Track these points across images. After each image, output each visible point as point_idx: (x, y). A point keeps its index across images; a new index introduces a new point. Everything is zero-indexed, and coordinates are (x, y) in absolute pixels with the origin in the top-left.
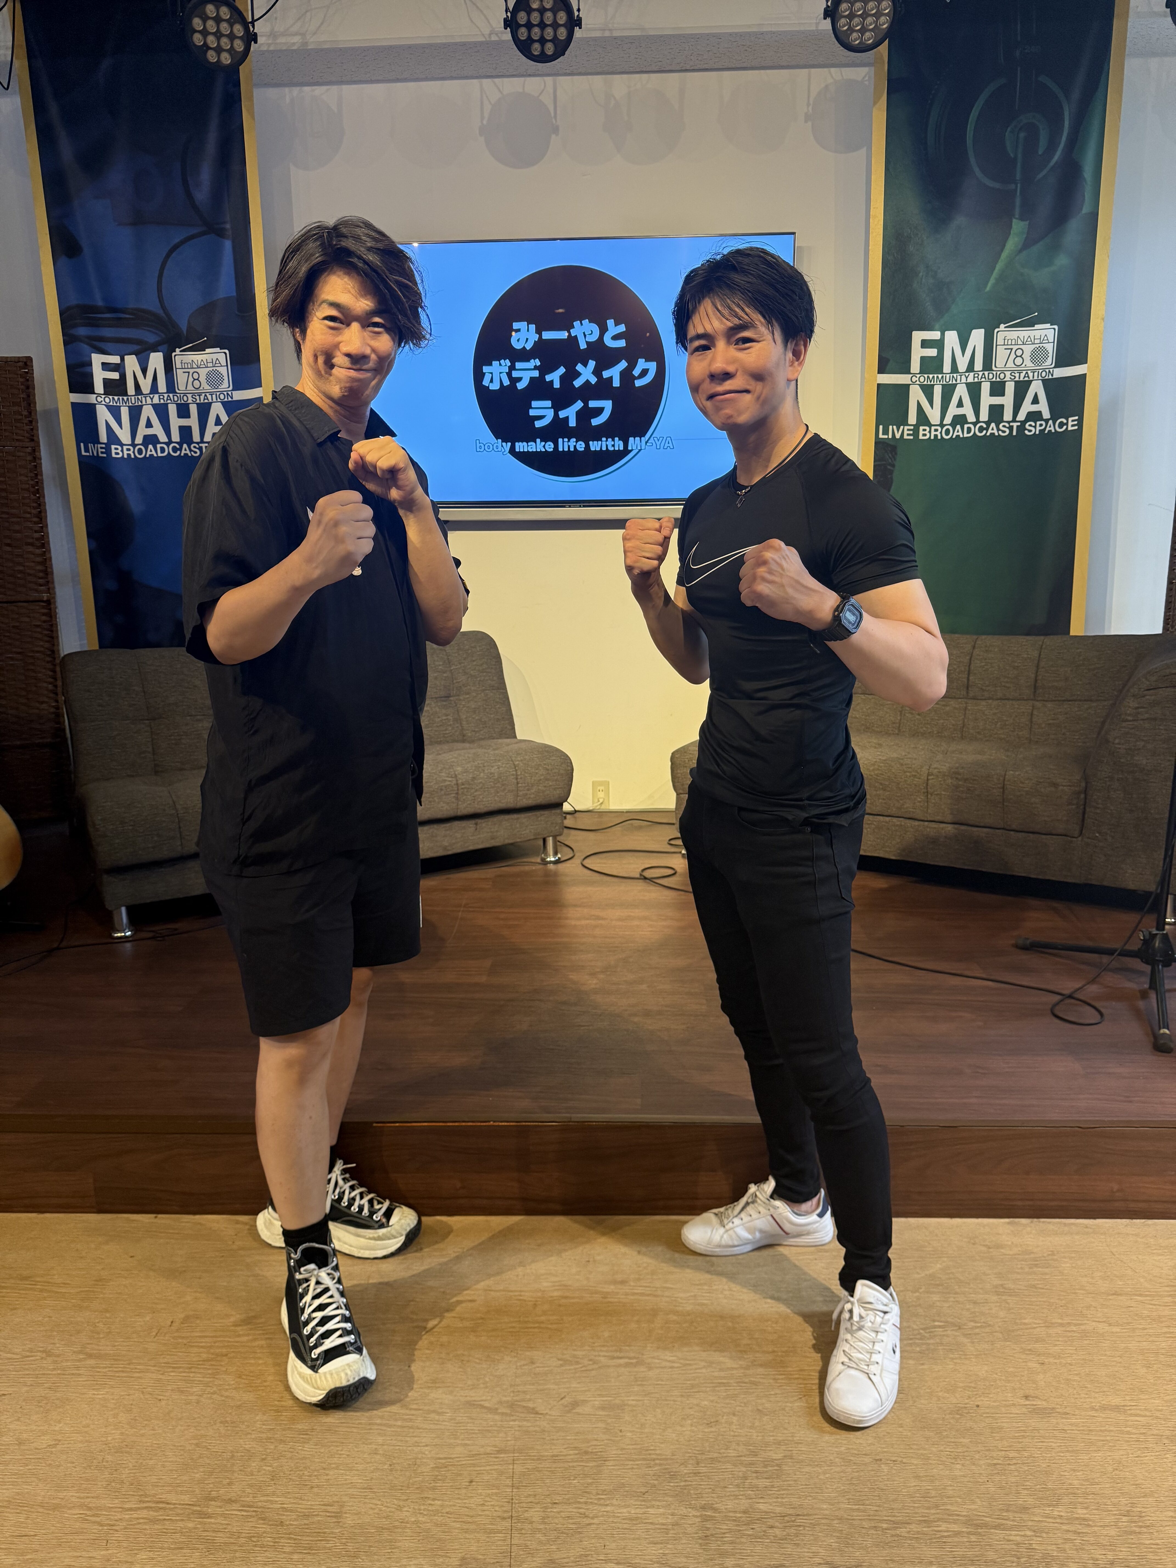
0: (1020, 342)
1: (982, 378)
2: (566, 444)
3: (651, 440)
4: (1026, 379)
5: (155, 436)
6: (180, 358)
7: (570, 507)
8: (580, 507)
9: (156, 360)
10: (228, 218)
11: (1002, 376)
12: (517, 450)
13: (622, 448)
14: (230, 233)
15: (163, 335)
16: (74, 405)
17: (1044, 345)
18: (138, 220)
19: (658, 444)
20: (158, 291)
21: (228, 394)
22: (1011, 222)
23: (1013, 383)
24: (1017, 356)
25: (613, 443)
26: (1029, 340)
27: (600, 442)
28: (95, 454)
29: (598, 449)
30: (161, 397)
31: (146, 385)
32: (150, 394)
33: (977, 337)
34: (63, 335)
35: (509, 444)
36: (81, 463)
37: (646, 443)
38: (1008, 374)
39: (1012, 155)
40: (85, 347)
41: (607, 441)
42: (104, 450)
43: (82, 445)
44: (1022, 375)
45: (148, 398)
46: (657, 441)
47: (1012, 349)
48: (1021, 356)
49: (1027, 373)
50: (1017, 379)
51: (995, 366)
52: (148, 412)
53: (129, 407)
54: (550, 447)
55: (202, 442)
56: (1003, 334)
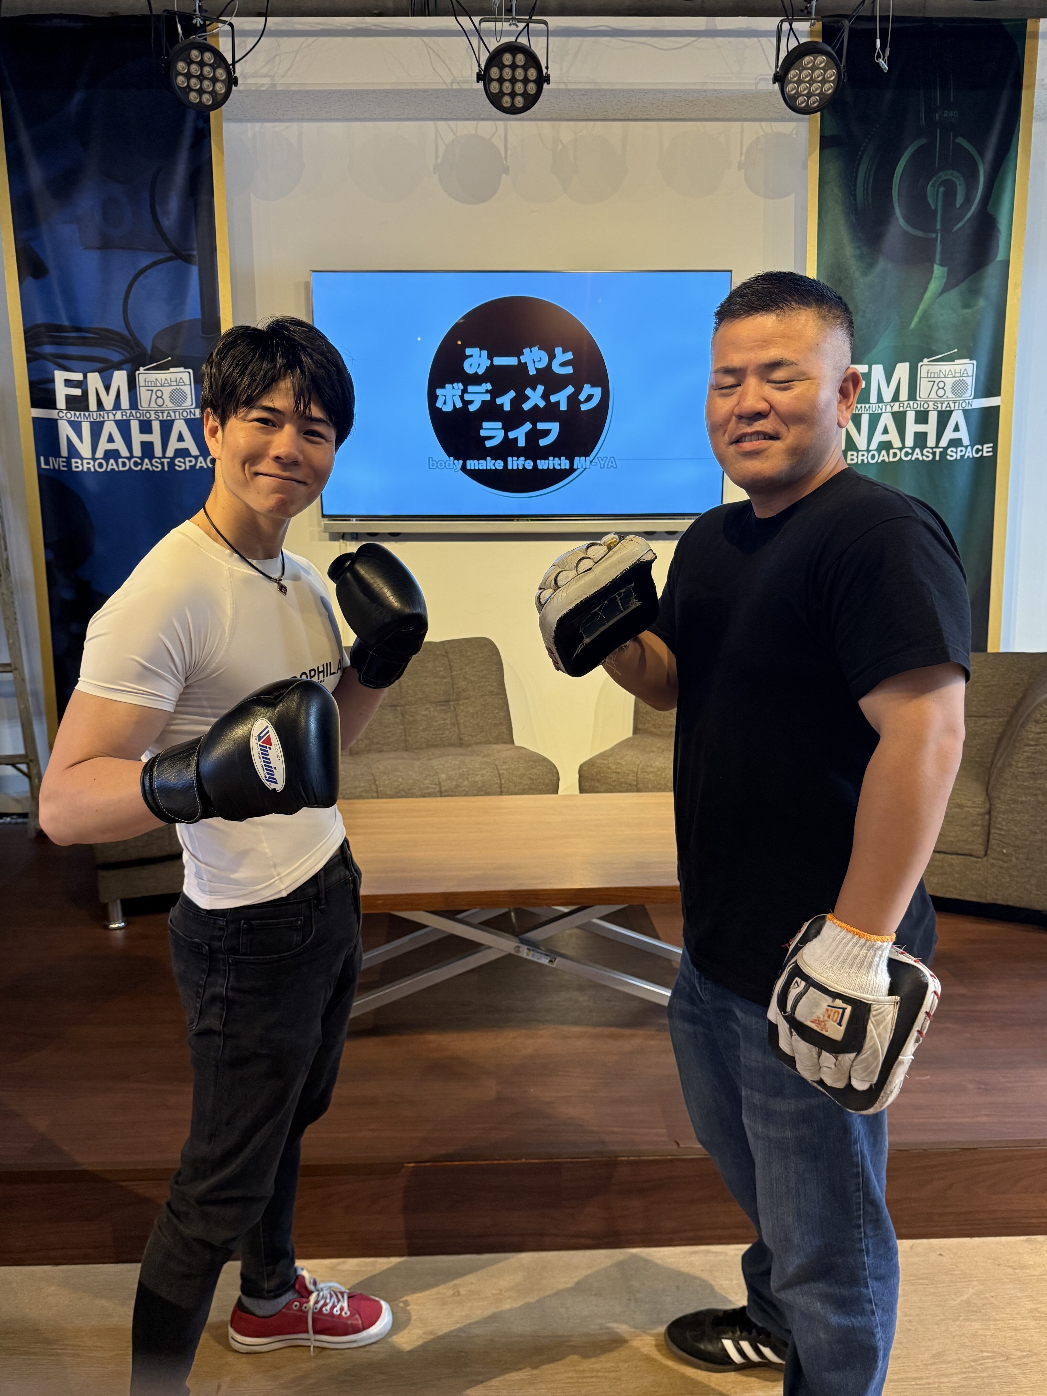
0: (942, 376)
1: (907, 407)
2: (515, 463)
3: (596, 460)
4: (948, 409)
5: (117, 451)
6: (143, 376)
7: (518, 520)
8: (528, 520)
9: (120, 378)
10: (195, 246)
11: (926, 406)
12: (468, 468)
13: (568, 467)
14: (196, 259)
15: (128, 355)
16: (35, 419)
17: (964, 378)
18: (106, 245)
19: (602, 463)
20: (124, 312)
21: (191, 412)
22: (933, 267)
23: (936, 413)
24: (939, 388)
25: (559, 462)
26: (950, 373)
27: (547, 461)
28: (57, 467)
29: (546, 467)
30: (124, 413)
31: (108, 402)
32: (113, 410)
33: (902, 370)
34: (27, 352)
35: (461, 462)
36: (40, 476)
37: (591, 462)
38: (931, 404)
39: (933, 208)
40: (51, 365)
41: (554, 460)
42: (65, 464)
43: (42, 458)
44: (944, 405)
45: (111, 415)
46: (601, 461)
47: (934, 382)
48: (943, 388)
49: (948, 403)
50: (939, 409)
51: (920, 397)
52: (110, 428)
53: (91, 422)
54: (499, 465)
55: (164, 457)
56: (925, 367)
